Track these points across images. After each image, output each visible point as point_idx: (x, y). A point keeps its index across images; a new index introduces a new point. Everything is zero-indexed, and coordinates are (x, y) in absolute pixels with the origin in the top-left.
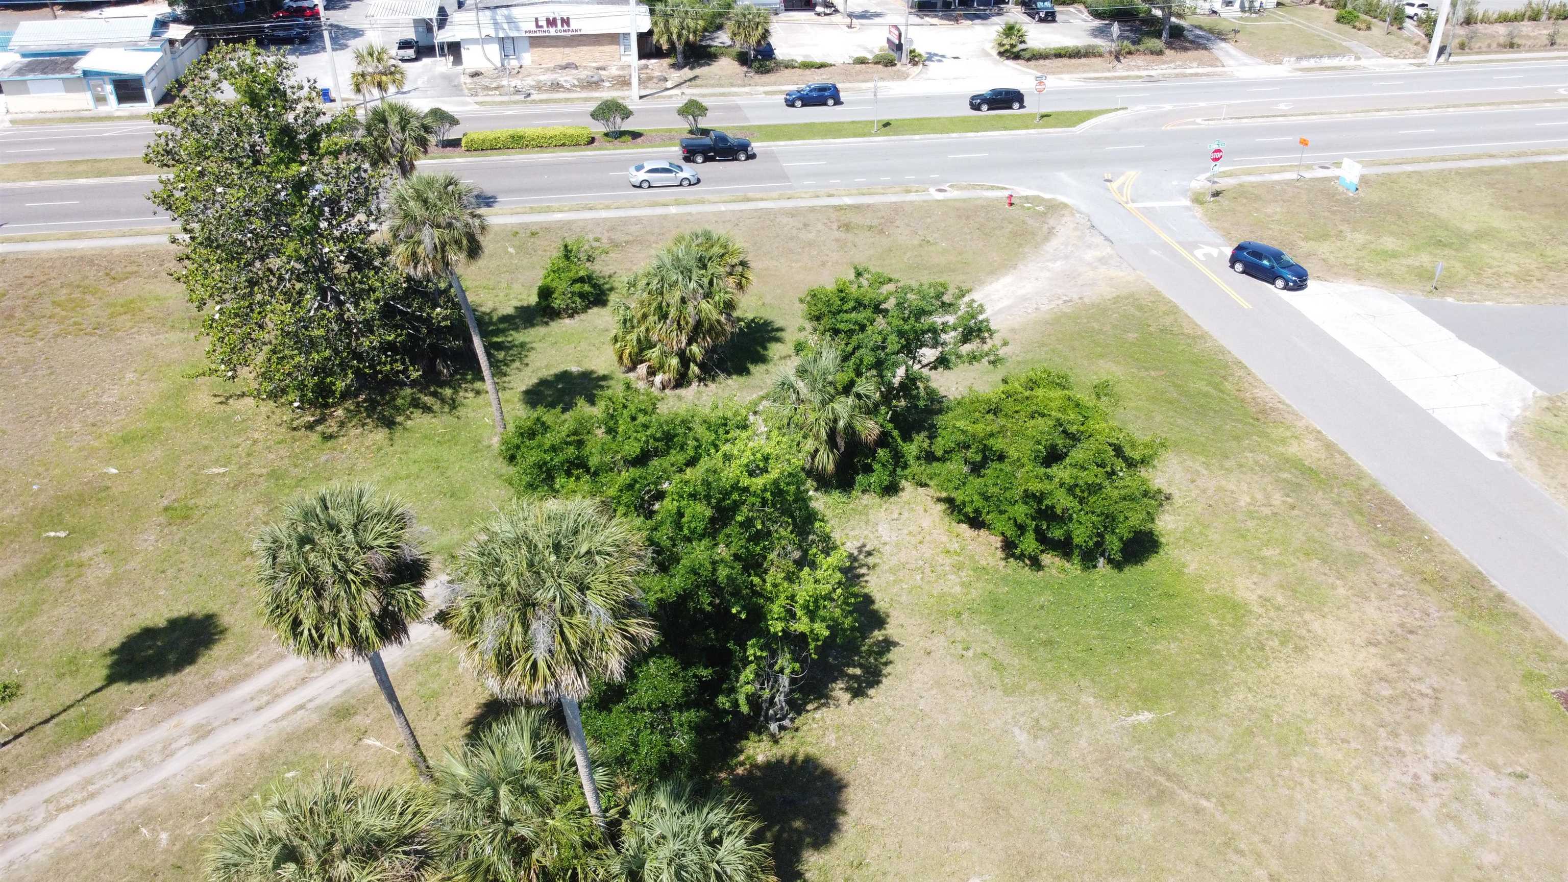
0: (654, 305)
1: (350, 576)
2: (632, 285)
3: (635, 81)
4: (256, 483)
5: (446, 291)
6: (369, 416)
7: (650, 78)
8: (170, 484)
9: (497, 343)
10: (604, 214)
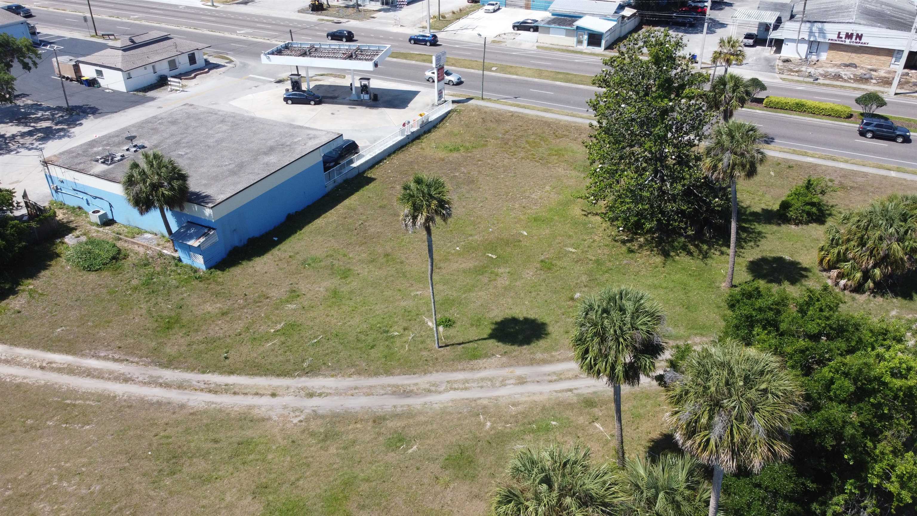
0: (859, 235)
1: (621, 340)
2: (847, 219)
3: (896, 82)
4: (588, 263)
5: (725, 189)
6: (656, 247)
7: (907, 82)
8: (548, 249)
9: (744, 227)
10: (842, 165)
